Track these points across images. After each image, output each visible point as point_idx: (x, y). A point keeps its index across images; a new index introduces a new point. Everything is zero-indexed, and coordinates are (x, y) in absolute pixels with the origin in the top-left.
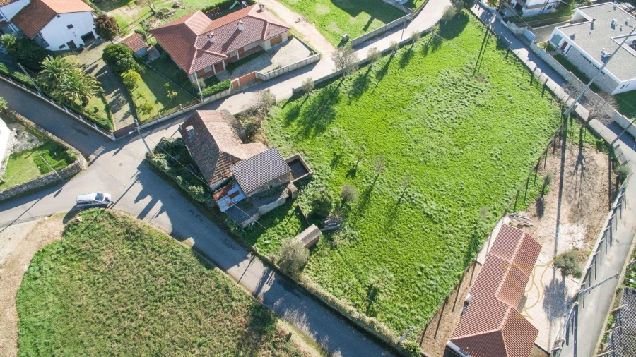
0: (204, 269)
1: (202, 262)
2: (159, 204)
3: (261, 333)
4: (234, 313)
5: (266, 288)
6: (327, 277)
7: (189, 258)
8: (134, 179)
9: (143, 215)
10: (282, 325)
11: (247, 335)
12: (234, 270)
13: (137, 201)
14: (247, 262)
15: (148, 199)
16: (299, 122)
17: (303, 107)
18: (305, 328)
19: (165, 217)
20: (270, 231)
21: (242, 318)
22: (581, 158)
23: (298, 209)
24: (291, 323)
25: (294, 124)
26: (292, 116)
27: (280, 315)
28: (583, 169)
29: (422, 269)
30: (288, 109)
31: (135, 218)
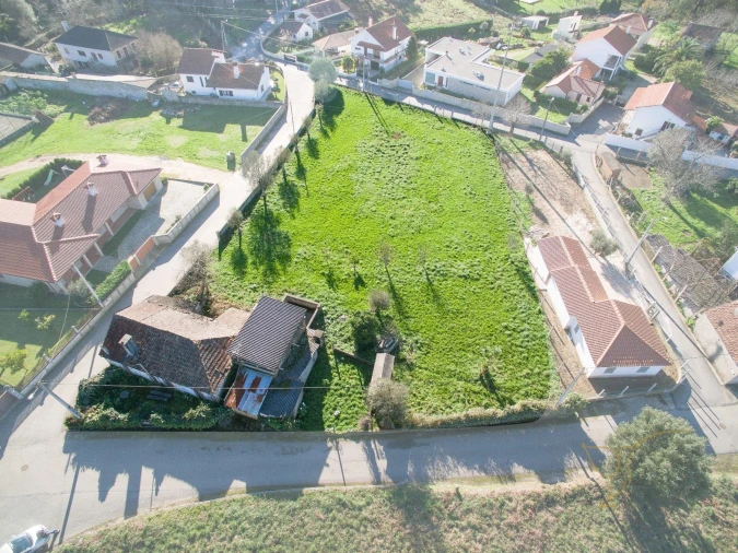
0: (291, 504)
1: (279, 497)
2: (147, 475)
3: (426, 518)
4: (376, 523)
5: (382, 464)
6: (433, 401)
7: (256, 507)
8: (71, 472)
9: (131, 507)
10: (439, 488)
11: (414, 534)
12: (326, 476)
13: (102, 497)
14: (333, 454)
15: (122, 480)
16: (254, 263)
17: (245, 247)
18: (463, 471)
19: (171, 484)
20: (328, 400)
21: (391, 521)
22: (530, 161)
23: (338, 354)
24: (444, 479)
25: (250, 269)
26: (239, 262)
27: (425, 480)
28: (539, 168)
29: (506, 327)
30: (227, 258)
31: (121, 521)
